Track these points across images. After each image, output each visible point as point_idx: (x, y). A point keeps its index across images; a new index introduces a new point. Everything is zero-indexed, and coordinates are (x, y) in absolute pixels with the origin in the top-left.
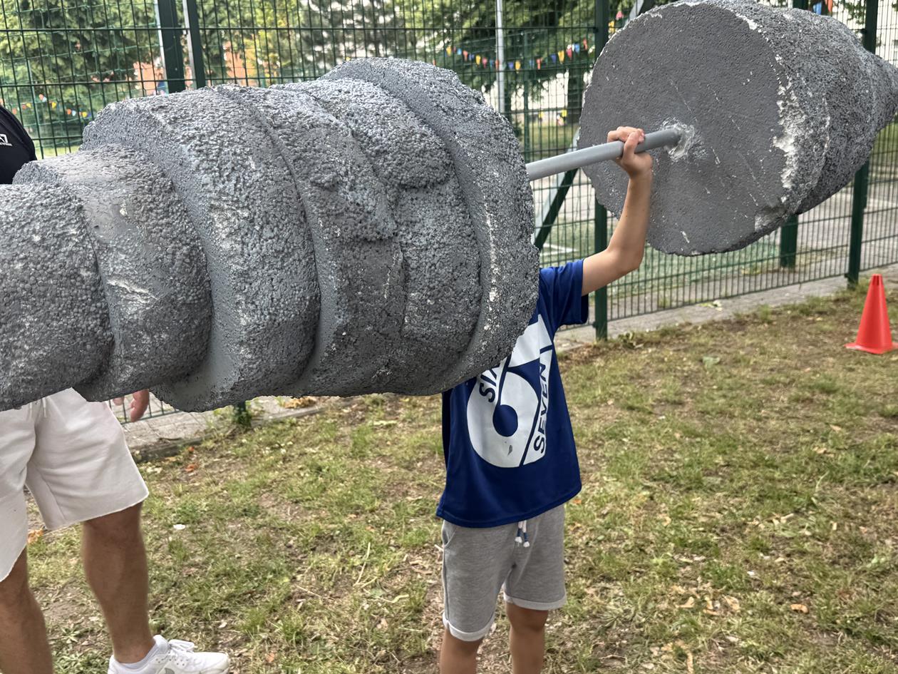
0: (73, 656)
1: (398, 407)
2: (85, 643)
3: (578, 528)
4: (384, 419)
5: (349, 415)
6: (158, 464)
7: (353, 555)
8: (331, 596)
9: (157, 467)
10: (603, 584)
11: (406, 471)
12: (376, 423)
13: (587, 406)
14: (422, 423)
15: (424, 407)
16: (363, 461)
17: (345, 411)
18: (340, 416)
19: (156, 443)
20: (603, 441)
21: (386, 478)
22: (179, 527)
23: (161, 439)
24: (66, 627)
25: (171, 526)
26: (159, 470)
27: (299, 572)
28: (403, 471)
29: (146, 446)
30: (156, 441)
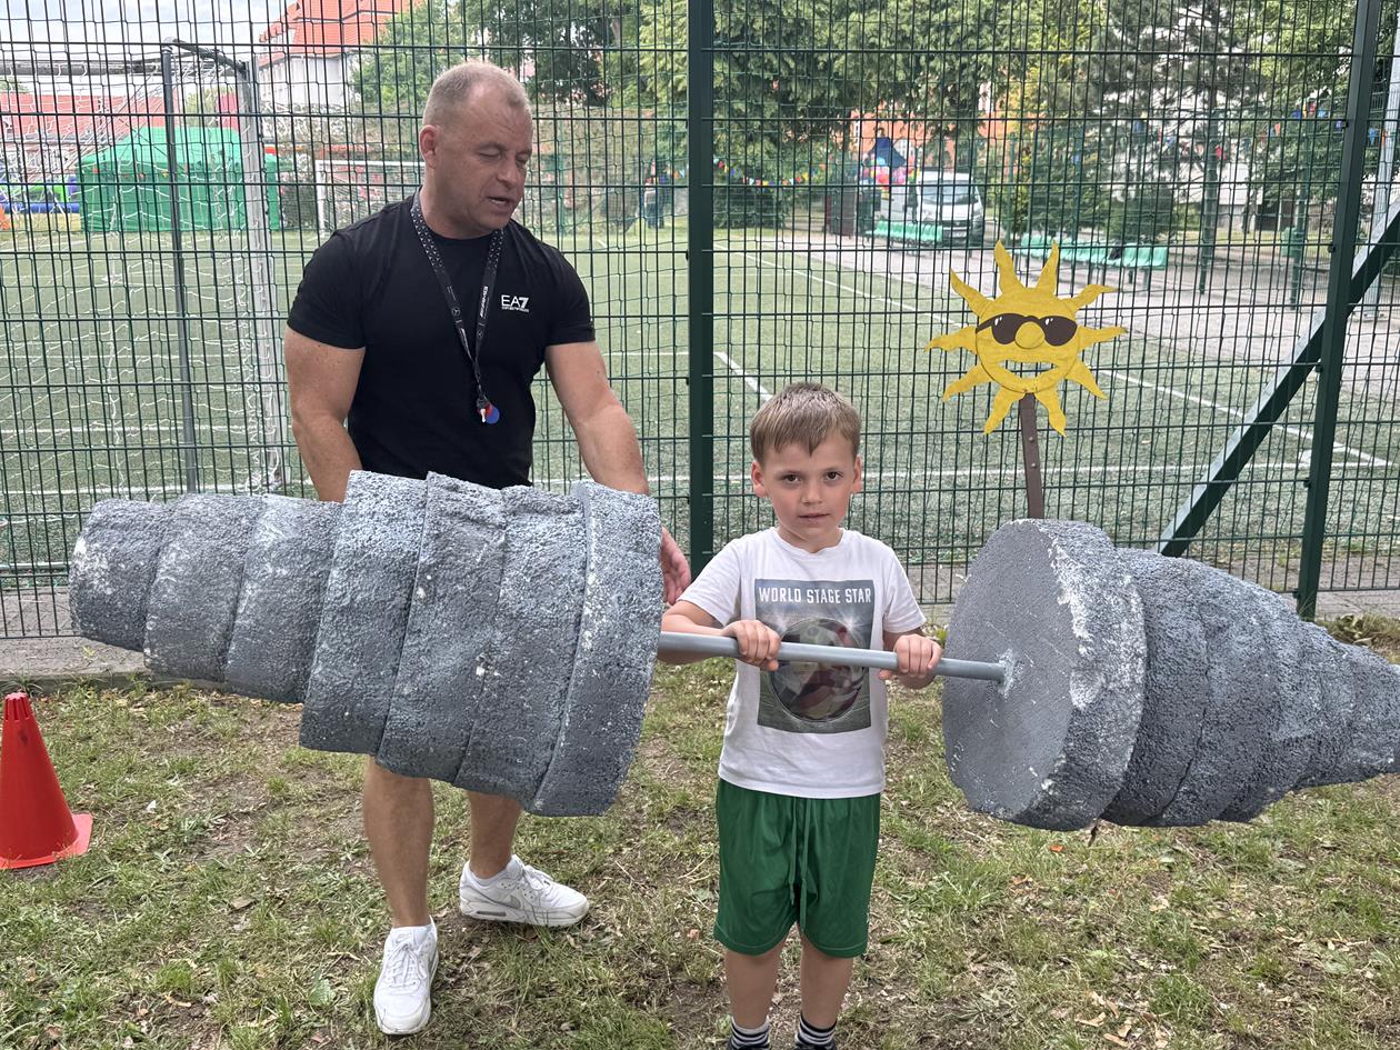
0: (337, 875)
2: (359, 864)
3: (1027, 883)
7: (706, 842)
8: (647, 882)
10: (1001, 965)
24: (350, 841)
27: (630, 844)
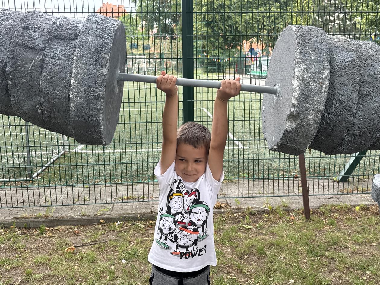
1: (261, 218)
4: (249, 224)
5: (235, 218)
6: (145, 223)
9: (144, 225)
11: (238, 259)
12: (243, 226)
13: (359, 244)
14: (264, 232)
15: (273, 222)
16: (222, 246)
17: (235, 215)
18: (231, 217)
19: (149, 213)
20: (354, 270)
21: (225, 261)
22: (124, 261)
23: (151, 211)
25: (121, 260)
26: (143, 226)
28: (237, 259)
29: (144, 214)
30: (149, 212)
